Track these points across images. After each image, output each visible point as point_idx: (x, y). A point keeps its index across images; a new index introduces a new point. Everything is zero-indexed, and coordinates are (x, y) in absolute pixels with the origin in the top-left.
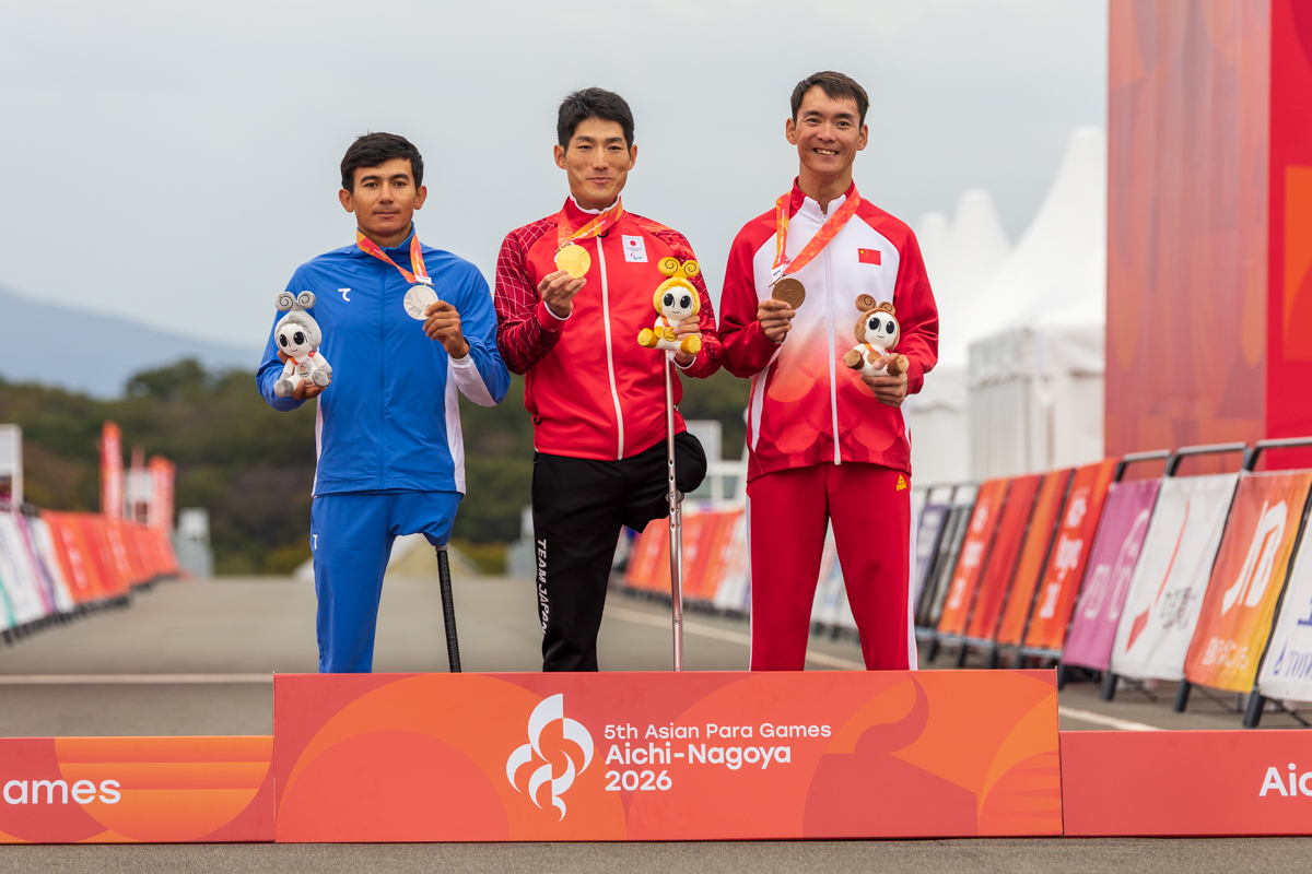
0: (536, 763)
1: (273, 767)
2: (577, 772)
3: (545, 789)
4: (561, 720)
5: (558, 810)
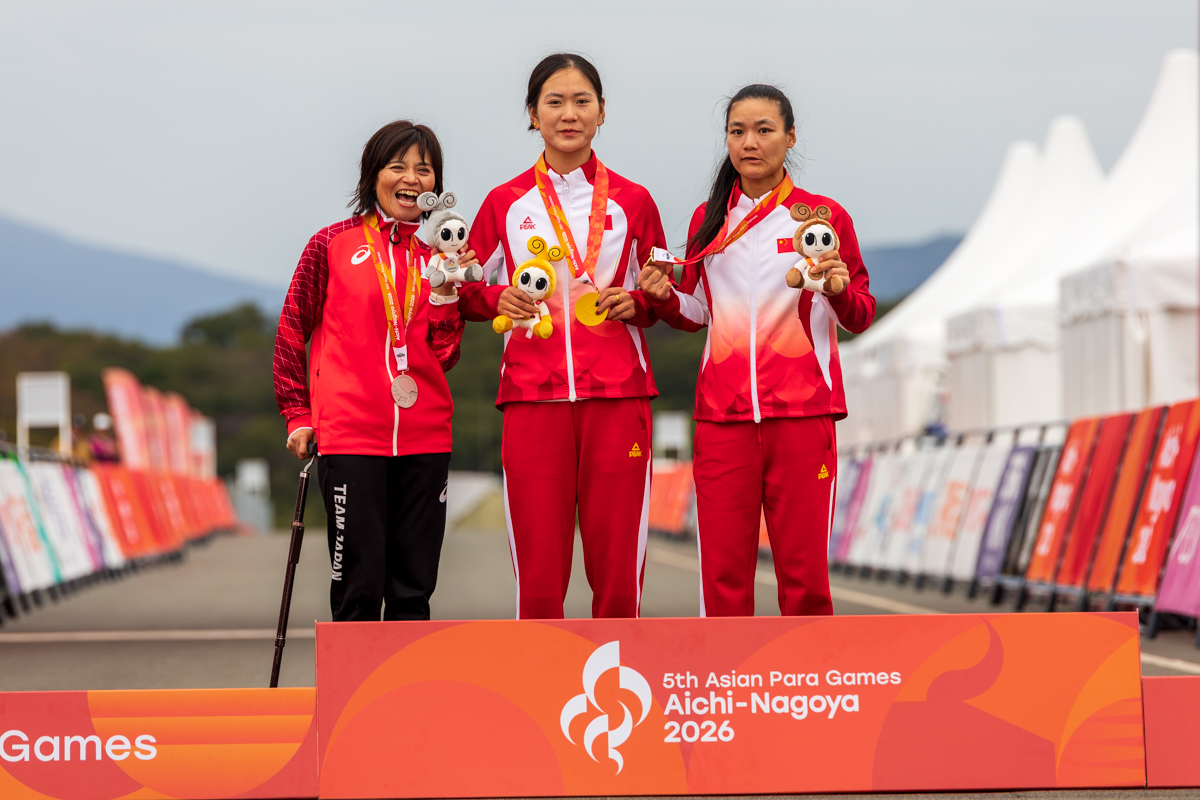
0: (591, 714)
1: (316, 720)
2: (634, 722)
3: (601, 741)
4: (617, 669)
5: (614, 763)
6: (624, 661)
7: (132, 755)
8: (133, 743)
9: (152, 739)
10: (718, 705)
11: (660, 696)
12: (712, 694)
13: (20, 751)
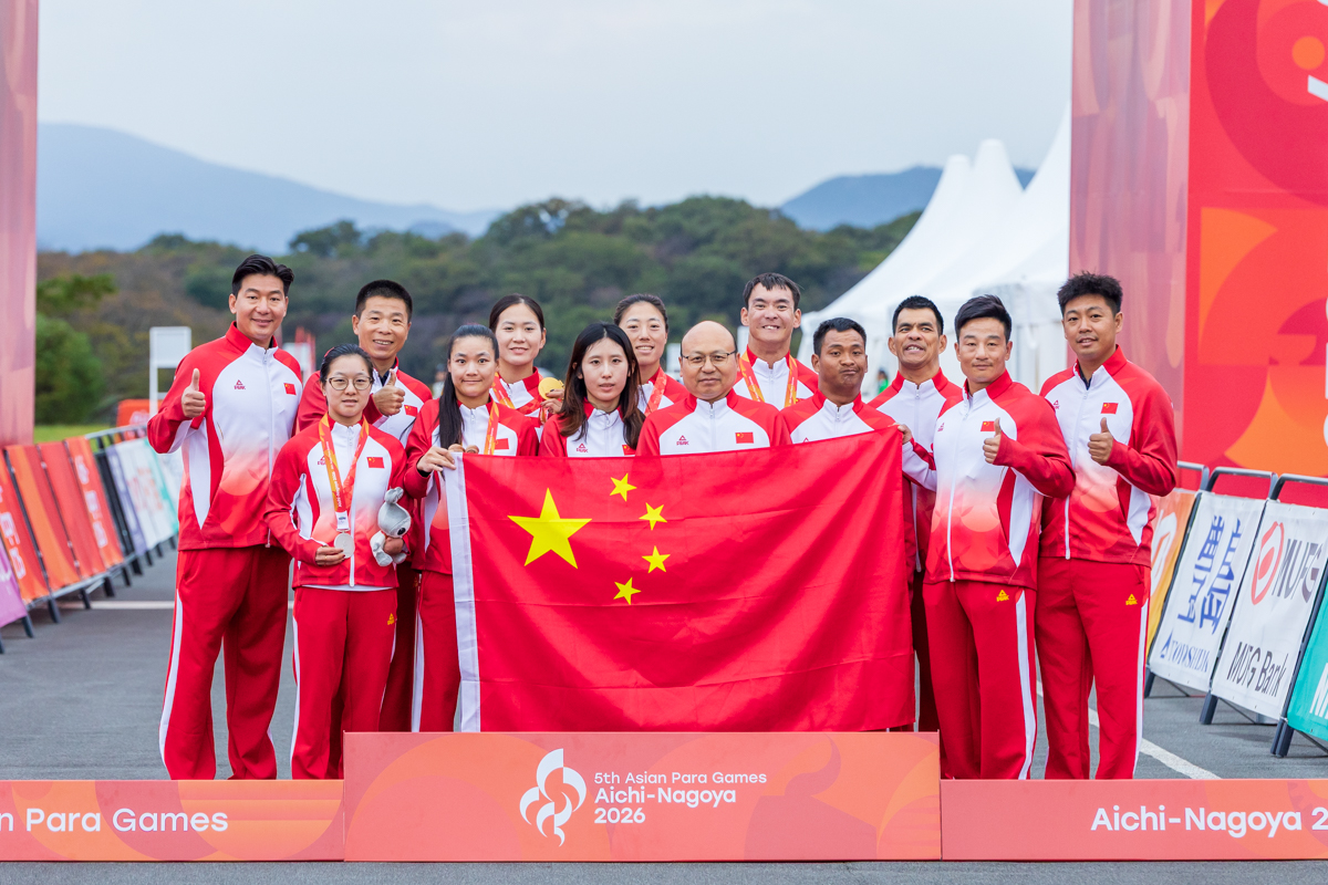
0: (542, 801)
1: (343, 803)
2: (574, 807)
3: (549, 821)
4: (562, 769)
5: (558, 838)
6: (566, 764)
7: (210, 827)
8: (210, 819)
9: (225, 816)
10: (634, 796)
11: (592, 790)
12: (630, 788)
13: (130, 824)
